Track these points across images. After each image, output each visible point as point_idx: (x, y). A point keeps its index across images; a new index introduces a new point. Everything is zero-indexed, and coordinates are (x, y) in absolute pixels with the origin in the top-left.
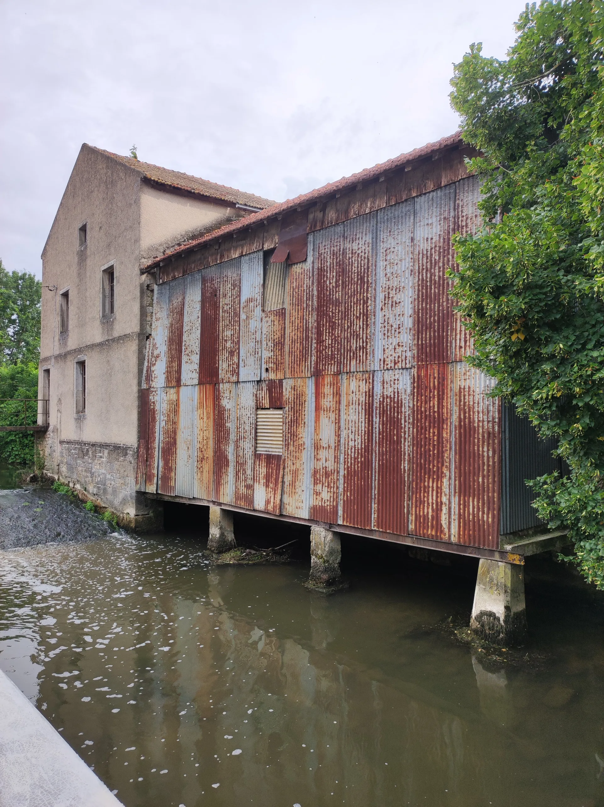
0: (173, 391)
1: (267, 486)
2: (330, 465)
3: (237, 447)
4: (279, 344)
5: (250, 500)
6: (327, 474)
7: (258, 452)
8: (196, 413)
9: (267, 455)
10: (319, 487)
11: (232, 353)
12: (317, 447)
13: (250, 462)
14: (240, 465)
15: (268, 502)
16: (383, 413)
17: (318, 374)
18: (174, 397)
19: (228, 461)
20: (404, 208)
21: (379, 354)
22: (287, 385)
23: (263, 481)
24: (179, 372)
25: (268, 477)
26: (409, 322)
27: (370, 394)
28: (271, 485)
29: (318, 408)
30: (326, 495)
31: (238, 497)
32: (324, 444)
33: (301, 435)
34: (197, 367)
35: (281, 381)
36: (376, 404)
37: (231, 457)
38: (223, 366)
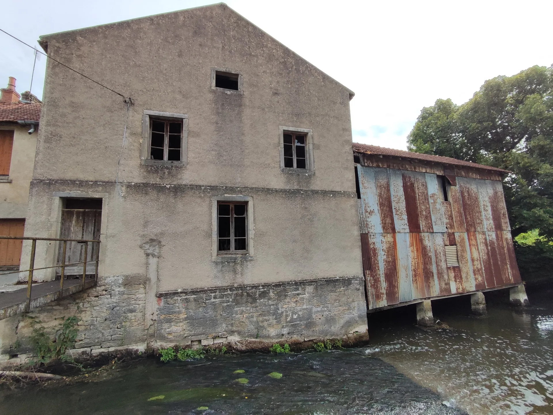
0: (389, 236)
1: (456, 281)
2: (479, 267)
3: (437, 266)
4: (451, 217)
5: (449, 290)
6: (479, 270)
7: (448, 266)
8: (409, 249)
9: (453, 267)
10: (477, 276)
11: (426, 217)
12: (473, 260)
13: (445, 271)
14: (440, 275)
15: (457, 289)
16: (490, 246)
17: (468, 231)
18: (392, 240)
19: (433, 273)
20: (482, 181)
21: (485, 226)
22: (457, 235)
23: (454, 279)
24: (393, 223)
25: (455, 277)
26: (491, 217)
27: (486, 239)
28: (458, 280)
29: (470, 245)
30: (480, 279)
31: (441, 290)
32: (475, 258)
33: (466, 256)
34: (406, 222)
35: (453, 233)
36: (488, 243)
37: (435, 271)
38: (422, 224)
